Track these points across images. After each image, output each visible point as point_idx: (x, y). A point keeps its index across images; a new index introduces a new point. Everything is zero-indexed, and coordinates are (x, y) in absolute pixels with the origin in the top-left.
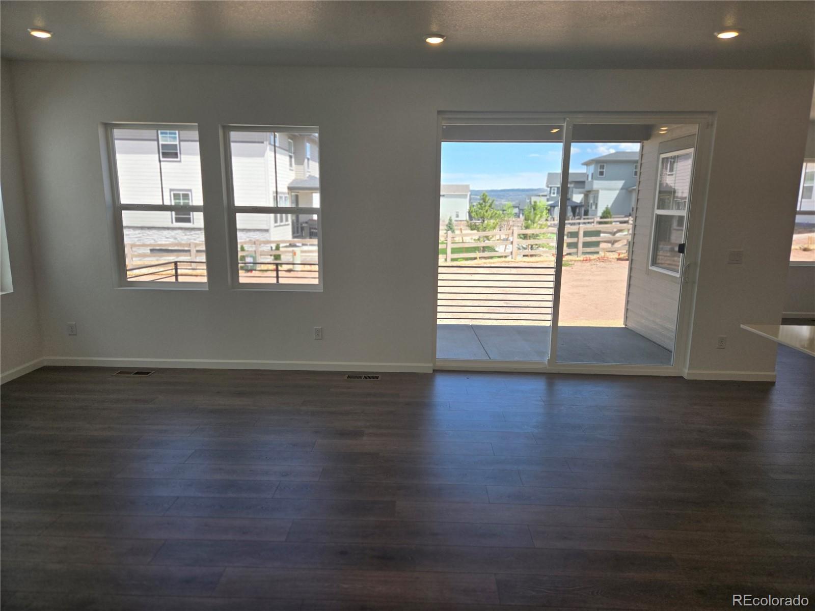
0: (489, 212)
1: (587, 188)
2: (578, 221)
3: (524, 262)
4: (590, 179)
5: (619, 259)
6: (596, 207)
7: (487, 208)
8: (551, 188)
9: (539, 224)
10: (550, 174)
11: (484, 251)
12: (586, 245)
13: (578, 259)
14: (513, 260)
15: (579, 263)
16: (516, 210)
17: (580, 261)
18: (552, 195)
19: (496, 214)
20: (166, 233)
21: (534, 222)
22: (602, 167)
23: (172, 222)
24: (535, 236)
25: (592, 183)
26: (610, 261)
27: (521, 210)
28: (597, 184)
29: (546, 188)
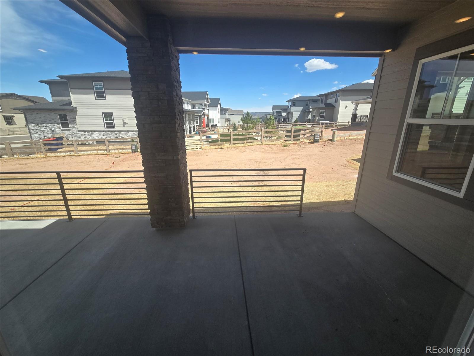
0: (250, 121)
1: (288, 111)
2: (286, 124)
3: (267, 145)
4: (289, 108)
5: (309, 143)
6: (292, 119)
7: (249, 119)
8: (274, 111)
9: (272, 126)
10: (273, 106)
11: (248, 140)
12: (295, 136)
13: (291, 143)
14: (262, 144)
15: (292, 145)
16: (261, 120)
17: (292, 144)
18: (274, 114)
19: (253, 122)
20: (102, 133)
21: (270, 125)
22: (294, 103)
23: (105, 129)
24: (270, 132)
25: (290, 109)
26: (306, 144)
27: (263, 120)
28: (293, 109)
29: (272, 112)
